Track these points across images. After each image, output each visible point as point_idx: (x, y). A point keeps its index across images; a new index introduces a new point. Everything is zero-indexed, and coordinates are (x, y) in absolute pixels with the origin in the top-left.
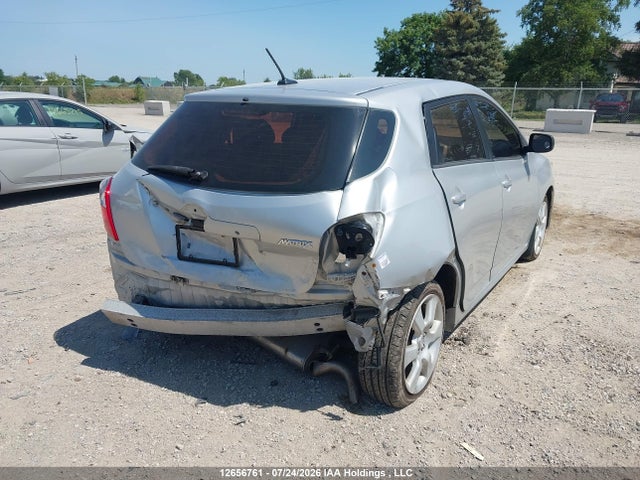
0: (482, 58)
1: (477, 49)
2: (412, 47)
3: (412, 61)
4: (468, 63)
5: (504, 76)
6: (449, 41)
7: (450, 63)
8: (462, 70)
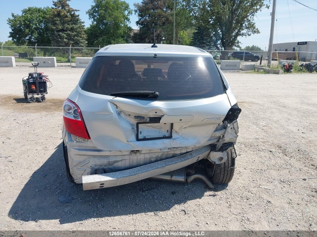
0: (75, 33)
1: (72, 28)
2: (31, 25)
3: (32, 32)
4: (68, 35)
5: (87, 42)
6: (56, 23)
7: (59, 35)
8: (66, 38)
